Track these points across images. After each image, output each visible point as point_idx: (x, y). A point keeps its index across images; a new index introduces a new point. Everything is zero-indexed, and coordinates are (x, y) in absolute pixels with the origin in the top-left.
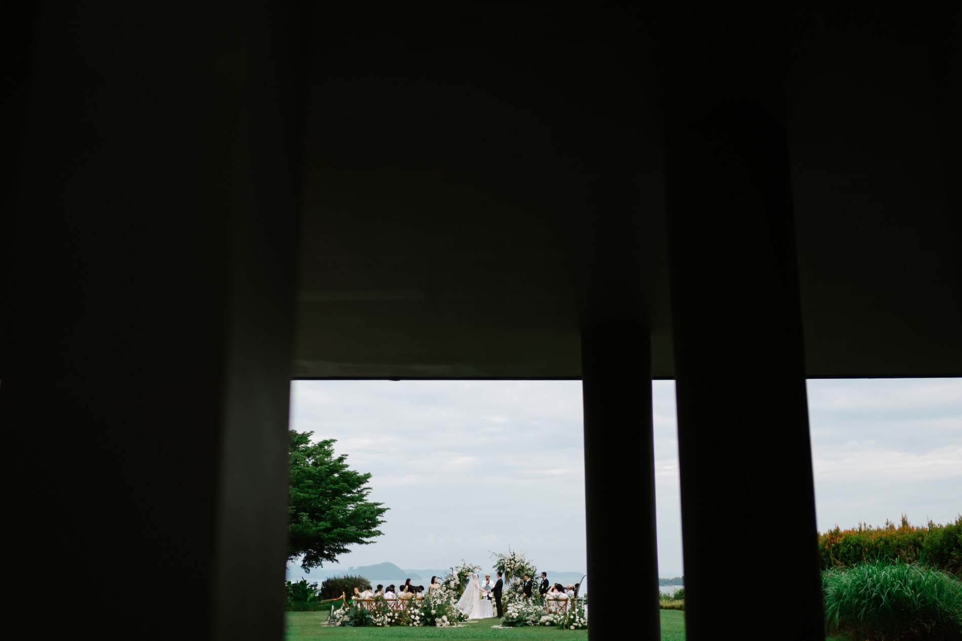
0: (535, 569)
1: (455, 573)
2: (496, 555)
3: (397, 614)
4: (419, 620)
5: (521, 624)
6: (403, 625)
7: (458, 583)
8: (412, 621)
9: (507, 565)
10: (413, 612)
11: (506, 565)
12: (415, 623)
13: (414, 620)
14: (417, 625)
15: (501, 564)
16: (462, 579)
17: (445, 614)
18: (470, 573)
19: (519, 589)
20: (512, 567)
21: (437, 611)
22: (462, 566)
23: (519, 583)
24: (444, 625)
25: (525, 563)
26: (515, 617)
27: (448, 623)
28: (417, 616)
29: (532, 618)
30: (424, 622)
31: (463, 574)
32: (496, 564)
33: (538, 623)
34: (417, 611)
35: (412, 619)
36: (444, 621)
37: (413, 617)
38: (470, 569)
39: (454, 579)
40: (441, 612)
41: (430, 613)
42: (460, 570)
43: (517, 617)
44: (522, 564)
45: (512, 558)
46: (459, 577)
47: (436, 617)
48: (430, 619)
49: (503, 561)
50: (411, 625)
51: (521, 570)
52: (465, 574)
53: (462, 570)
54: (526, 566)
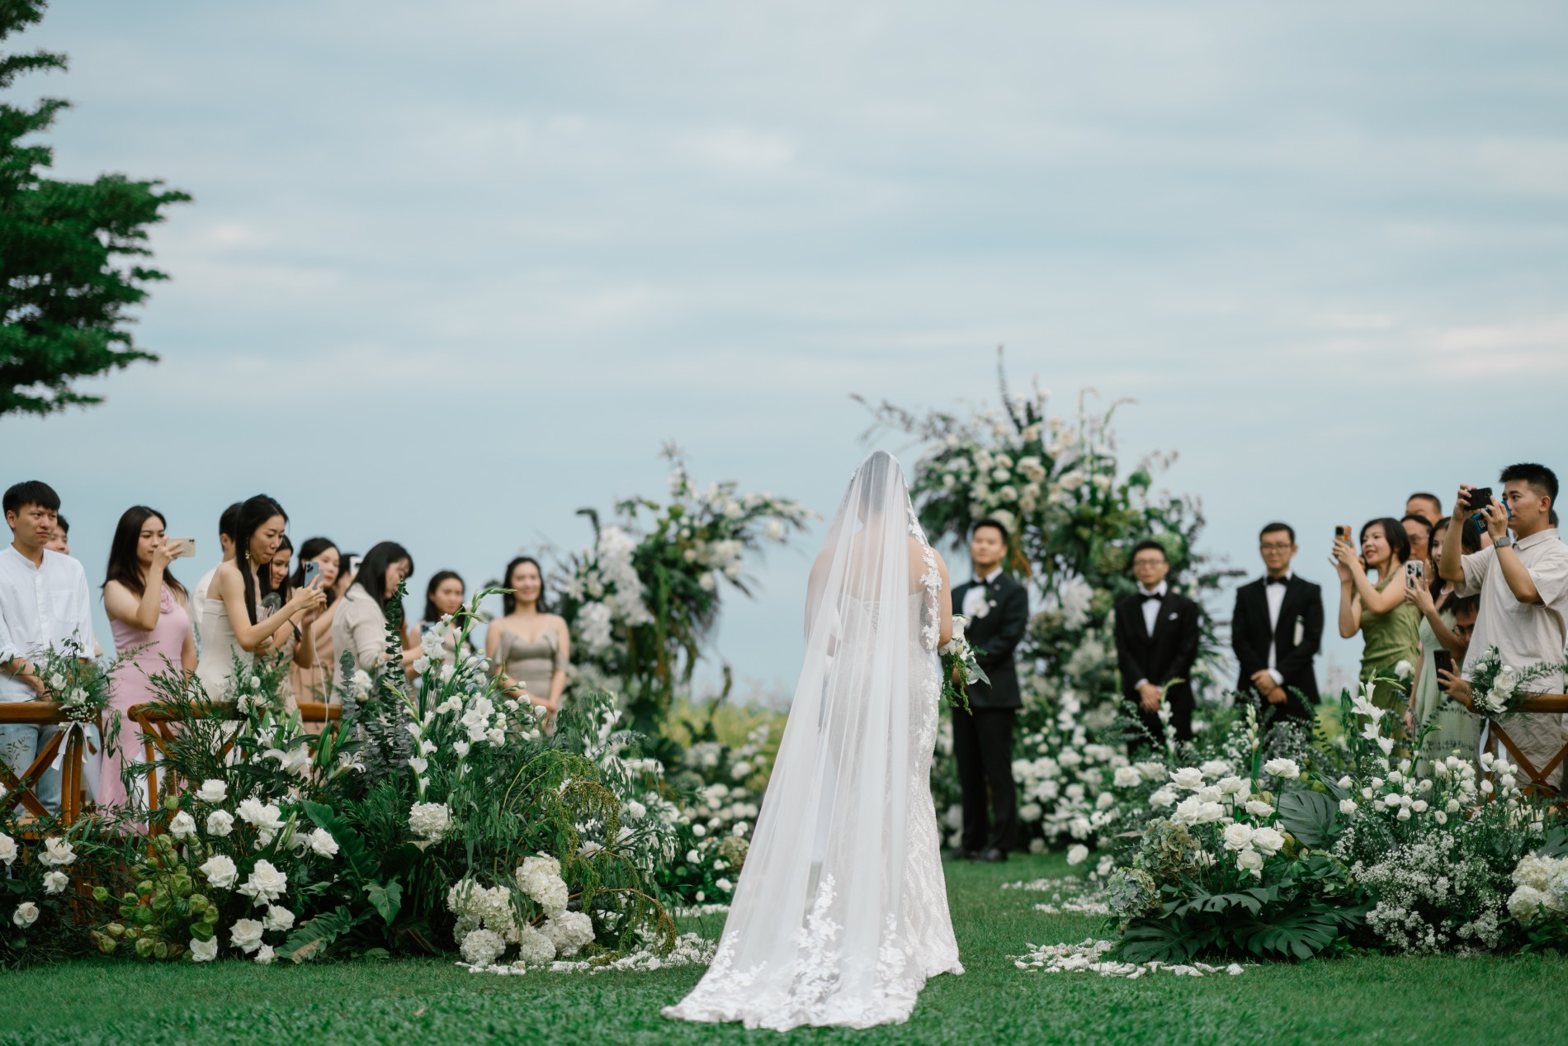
0: (1188, 521)
1: (620, 545)
2: (907, 423)
3: (59, 850)
4: (284, 901)
5: (1323, 934)
6: (124, 953)
7: (641, 616)
8: (212, 915)
9: (994, 486)
10: (220, 822)
11: (980, 490)
12: (246, 933)
13: (236, 905)
14: (267, 954)
15: (949, 480)
16: (664, 593)
17: (549, 842)
18: (726, 547)
19: (1078, 655)
20: (1028, 504)
21: (462, 813)
22: (666, 501)
23: (1076, 618)
24: (539, 944)
25: (1121, 479)
26: (1251, 863)
27: (580, 925)
28: (263, 867)
29: (1419, 877)
30: (341, 920)
31: (670, 553)
33: (1486, 925)
34: (261, 813)
35: (216, 895)
36: (534, 913)
37: (220, 870)
38: (719, 518)
39: (610, 589)
40: (506, 822)
41: (401, 831)
42: (648, 523)
43: (1274, 864)
44: (1101, 480)
45: (1017, 442)
46: (644, 577)
47: (457, 874)
48: (394, 889)
49: (960, 463)
50: (204, 950)
51: (1089, 522)
52: (690, 555)
53: (664, 528)
54: (1124, 491)
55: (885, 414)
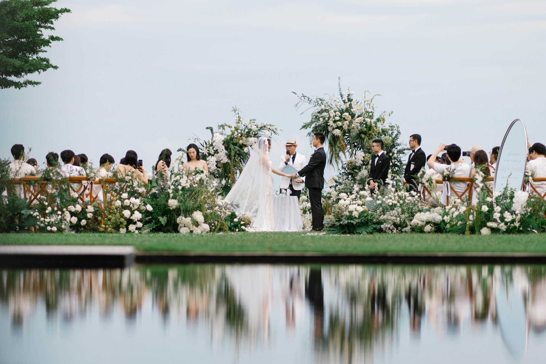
0: (395, 132)
1: (219, 139)
2: (310, 101)
3: (90, 209)
4: (140, 221)
5: (370, 229)
6: (105, 231)
7: (225, 160)
8: (125, 223)
9: (335, 122)
10: (127, 202)
11: (331, 123)
12: (132, 227)
13: (130, 221)
14: (137, 232)
15: (321, 119)
16: (233, 154)
17: (199, 208)
18: (252, 140)
19: (360, 174)
20: (345, 127)
21: (180, 201)
22: (234, 125)
23: (359, 163)
24: (198, 231)
25: (374, 120)
26: (356, 214)
27: (207, 227)
28: (136, 212)
29: (393, 218)
30: (153, 225)
31: (235, 141)
32: (309, 120)
33: (409, 228)
34: (136, 202)
35: (126, 219)
36: (197, 224)
37: (127, 213)
38: (250, 130)
39: (216, 152)
40: (190, 203)
41: (166, 206)
42: (228, 132)
44: (368, 120)
45: (344, 107)
46: (226, 148)
47: (179, 215)
48: (165, 218)
49: (325, 114)
50: (123, 231)
51: (365, 133)
52: (241, 142)
53: (233, 133)
54: (376, 123)
55: (303, 98)
